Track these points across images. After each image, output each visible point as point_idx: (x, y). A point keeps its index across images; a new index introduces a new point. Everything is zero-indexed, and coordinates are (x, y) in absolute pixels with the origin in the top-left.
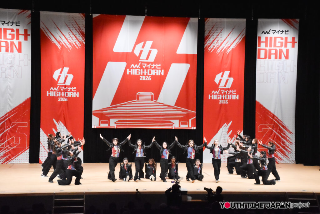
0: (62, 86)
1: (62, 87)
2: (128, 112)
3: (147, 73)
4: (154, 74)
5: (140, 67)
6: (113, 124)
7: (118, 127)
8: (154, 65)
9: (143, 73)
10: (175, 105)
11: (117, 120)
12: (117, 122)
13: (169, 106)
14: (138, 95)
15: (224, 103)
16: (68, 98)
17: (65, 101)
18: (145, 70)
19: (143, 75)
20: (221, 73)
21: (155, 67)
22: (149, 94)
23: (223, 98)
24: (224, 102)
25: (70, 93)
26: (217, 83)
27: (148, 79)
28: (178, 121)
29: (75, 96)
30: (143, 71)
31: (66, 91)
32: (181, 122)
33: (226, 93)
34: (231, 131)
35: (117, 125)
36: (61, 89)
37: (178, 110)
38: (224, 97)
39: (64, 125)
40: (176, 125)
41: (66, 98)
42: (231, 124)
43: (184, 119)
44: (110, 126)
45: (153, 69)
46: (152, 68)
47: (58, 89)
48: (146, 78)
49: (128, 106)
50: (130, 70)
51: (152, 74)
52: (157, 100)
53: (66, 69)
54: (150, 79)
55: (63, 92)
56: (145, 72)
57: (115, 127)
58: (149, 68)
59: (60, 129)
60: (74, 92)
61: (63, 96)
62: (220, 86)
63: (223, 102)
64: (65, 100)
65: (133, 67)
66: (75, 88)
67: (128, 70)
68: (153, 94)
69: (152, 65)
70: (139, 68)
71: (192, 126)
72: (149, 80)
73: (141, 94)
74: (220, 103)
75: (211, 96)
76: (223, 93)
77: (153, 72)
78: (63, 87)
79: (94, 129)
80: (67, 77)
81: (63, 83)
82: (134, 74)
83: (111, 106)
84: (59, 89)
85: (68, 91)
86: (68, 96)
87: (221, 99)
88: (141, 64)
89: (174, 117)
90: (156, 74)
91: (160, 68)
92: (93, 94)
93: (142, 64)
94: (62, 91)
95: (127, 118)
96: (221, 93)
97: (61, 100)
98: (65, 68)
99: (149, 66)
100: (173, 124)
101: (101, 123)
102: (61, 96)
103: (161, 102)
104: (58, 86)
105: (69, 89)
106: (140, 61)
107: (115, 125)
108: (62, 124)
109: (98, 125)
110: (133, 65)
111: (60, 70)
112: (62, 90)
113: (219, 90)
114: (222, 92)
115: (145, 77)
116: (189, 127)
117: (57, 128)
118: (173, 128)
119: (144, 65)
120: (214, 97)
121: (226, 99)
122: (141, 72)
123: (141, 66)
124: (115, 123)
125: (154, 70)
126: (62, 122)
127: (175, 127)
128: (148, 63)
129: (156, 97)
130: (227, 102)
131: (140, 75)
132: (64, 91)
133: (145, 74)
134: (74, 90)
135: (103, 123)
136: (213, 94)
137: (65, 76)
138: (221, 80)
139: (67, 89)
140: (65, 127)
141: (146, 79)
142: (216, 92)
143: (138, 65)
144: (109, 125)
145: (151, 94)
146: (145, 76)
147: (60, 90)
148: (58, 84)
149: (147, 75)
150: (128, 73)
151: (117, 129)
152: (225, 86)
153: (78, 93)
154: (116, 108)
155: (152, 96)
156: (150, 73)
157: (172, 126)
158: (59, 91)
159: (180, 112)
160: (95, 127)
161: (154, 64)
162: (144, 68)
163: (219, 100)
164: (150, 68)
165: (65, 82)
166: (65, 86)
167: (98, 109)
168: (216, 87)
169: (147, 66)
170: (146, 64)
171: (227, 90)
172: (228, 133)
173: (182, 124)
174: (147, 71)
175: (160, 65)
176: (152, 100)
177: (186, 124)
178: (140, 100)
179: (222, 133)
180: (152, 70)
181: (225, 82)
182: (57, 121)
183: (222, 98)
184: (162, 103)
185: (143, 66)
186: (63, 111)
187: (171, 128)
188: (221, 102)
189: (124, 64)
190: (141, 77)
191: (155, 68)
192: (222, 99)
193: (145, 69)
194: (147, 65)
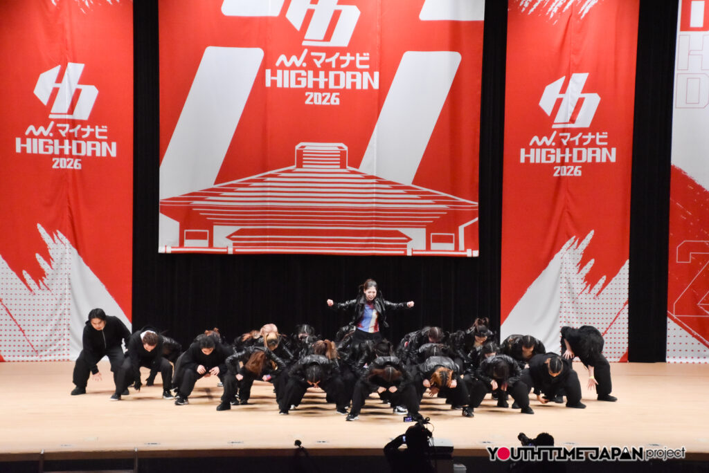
0: (64, 121)
1: (64, 125)
2: (268, 204)
3: (327, 84)
4: (349, 87)
5: (304, 65)
6: (223, 241)
7: (237, 250)
8: (348, 58)
9: (316, 84)
10: (415, 182)
11: (236, 228)
12: (235, 234)
13: (396, 186)
14: (298, 151)
15: (569, 174)
16: (84, 160)
17: (74, 170)
18: (322, 74)
19: (316, 88)
20: (561, 81)
21: (353, 63)
22: (333, 147)
23: (567, 160)
24: (568, 170)
25: (89, 143)
26: (549, 112)
27: (329, 101)
28: (423, 231)
29: (104, 154)
30: (316, 75)
31: (76, 139)
32: (432, 234)
33: (574, 141)
34: (592, 261)
35: (234, 244)
36: (61, 131)
37: (425, 196)
38: (567, 155)
39: (71, 243)
40: (417, 243)
41: (77, 160)
42: (591, 241)
43: (441, 226)
44: (215, 245)
45: (345, 70)
46: (343, 66)
47: (51, 132)
48: (323, 98)
49: (269, 184)
50: (274, 74)
51: (341, 86)
52: (358, 167)
53: (75, 70)
54: (338, 103)
55: (67, 142)
56: (322, 80)
57: (230, 251)
58: (334, 66)
59: (59, 256)
60: (100, 141)
61: (67, 152)
62: (555, 121)
63: (565, 172)
64: (73, 166)
65: (282, 63)
66: (104, 129)
67: (268, 72)
68: (346, 148)
69: (342, 58)
70: (301, 68)
71: (466, 247)
72: (332, 103)
73: (310, 146)
74: (556, 174)
75: (528, 152)
76: (565, 142)
77: (346, 81)
78: (67, 126)
79: (165, 255)
80: (78, 92)
81: (66, 111)
82: (286, 86)
83: (217, 186)
84: (55, 130)
85: (84, 136)
86: (83, 154)
87: (558, 161)
88: (308, 54)
89: (412, 218)
90: (354, 84)
91: (367, 67)
92: (161, 147)
93: (313, 54)
94: (65, 138)
95: (265, 223)
96: (559, 144)
97: (61, 166)
98: (70, 65)
99: (333, 60)
100: (409, 239)
101: (187, 238)
102: (62, 154)
103: (369, 174)
104: (52, 123)
105: (85, 133)
106: (304, 43)
107: (230, 243)
108: (66, 241)
109: (178, 245)
110: (283, 58)
111: (56, 70)
112: (63, 133)
113: (555, 133)
114: (563, 140)
115: (320, 94)
116: (457, 249)
117: (50, 251)
118: (409, 253)
119: (319, 58)
120: (537, 157)
121: (575, 160)
122: (308, 80)
123: (309, 59)
124: (229, 237)
125: (349, 74)
126: (65, 235)
127: (413, 250)
128: (330, 52)
129: (354, 157)
130: (577, 172)
131: (306, 89)
132: (71, 137)
133: (322, 86)
134: (101, 134)
135: (192, 236)
136: (535, 146)
137: (73, 91)
138: (559, 102)
139: (81, 133)
140: (74, 251)
141: (325, 103)
142: (545, 139)
143: (298, 58)
144: (211, 245)
145: (340, 148)
146: (321, 91)
147: (56, 134)
148: (51, 116)
149: (327, 89)
150: (268, 84)
151: (236, 256)
152: (572, 120)
153: (114, 144)
154: (232, 191)
155: (343, 153)
156: (337, 82)
157: (405, 246)
158: (53, 139)
159: (428, 204)
160: (169, 250)
161: (348, 54)
162: (319, 66)
163: (555, 164)
164: (338, 68)
165: (71, 111)
166: (73, 123)
167: (176, 195)
168: (543, 124)
169: (327, 61)
170: (323, 55)
171: (580, 134)
172: (581, 268)
173: (438, 240)
174: (327, 76)
175: (366, 57)
176: (343, 166)
177: (448, 240)
178: (306, 168)
179: (561, 268)
180: (342, 74)
181: (572, 109)
182: (51, 232)
183: (563, 159)
184: (375, 175)
185: (315, 60)
186: (69, 202)
187: (402, 252)
188: (559, 173)
189: (255, 56)
190: (309, 95)
191: (352, 67)
192: (563, 163)
193: (321, 69)
194: (327, 57)
